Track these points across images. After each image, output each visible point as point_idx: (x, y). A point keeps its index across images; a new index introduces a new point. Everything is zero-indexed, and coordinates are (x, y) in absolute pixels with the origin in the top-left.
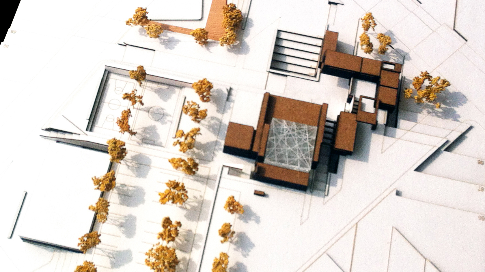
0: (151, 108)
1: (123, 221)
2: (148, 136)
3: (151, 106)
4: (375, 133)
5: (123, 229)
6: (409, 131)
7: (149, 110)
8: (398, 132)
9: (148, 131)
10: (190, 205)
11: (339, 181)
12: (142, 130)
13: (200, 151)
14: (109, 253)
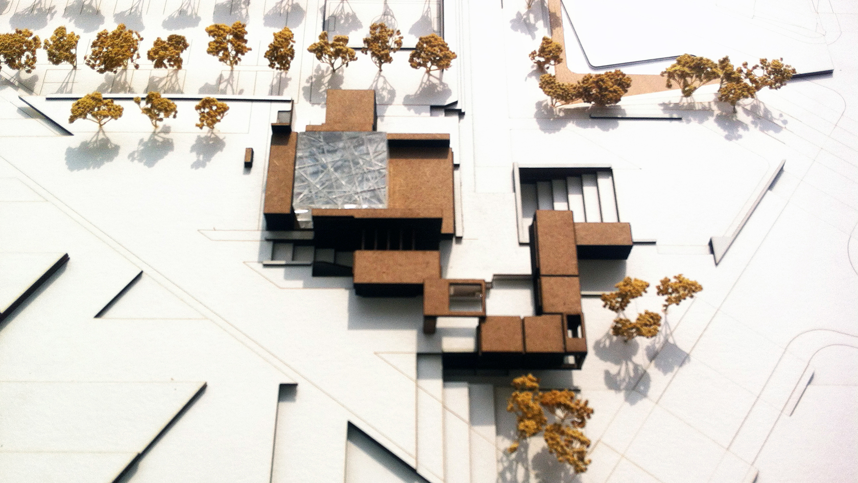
0: (393, 16)
1: (189, 13)
2: (342, 22)
3: (395, 16)
4: (418, 336)
5: (176, 15)
6: (444, 407)
7: (387, 15)
8: (435, 384)
9: (351, 20)
10: (226, 87)
11: (300, 283)
12: (351, 12)
13: (327, 85)
14: (137, 7)
